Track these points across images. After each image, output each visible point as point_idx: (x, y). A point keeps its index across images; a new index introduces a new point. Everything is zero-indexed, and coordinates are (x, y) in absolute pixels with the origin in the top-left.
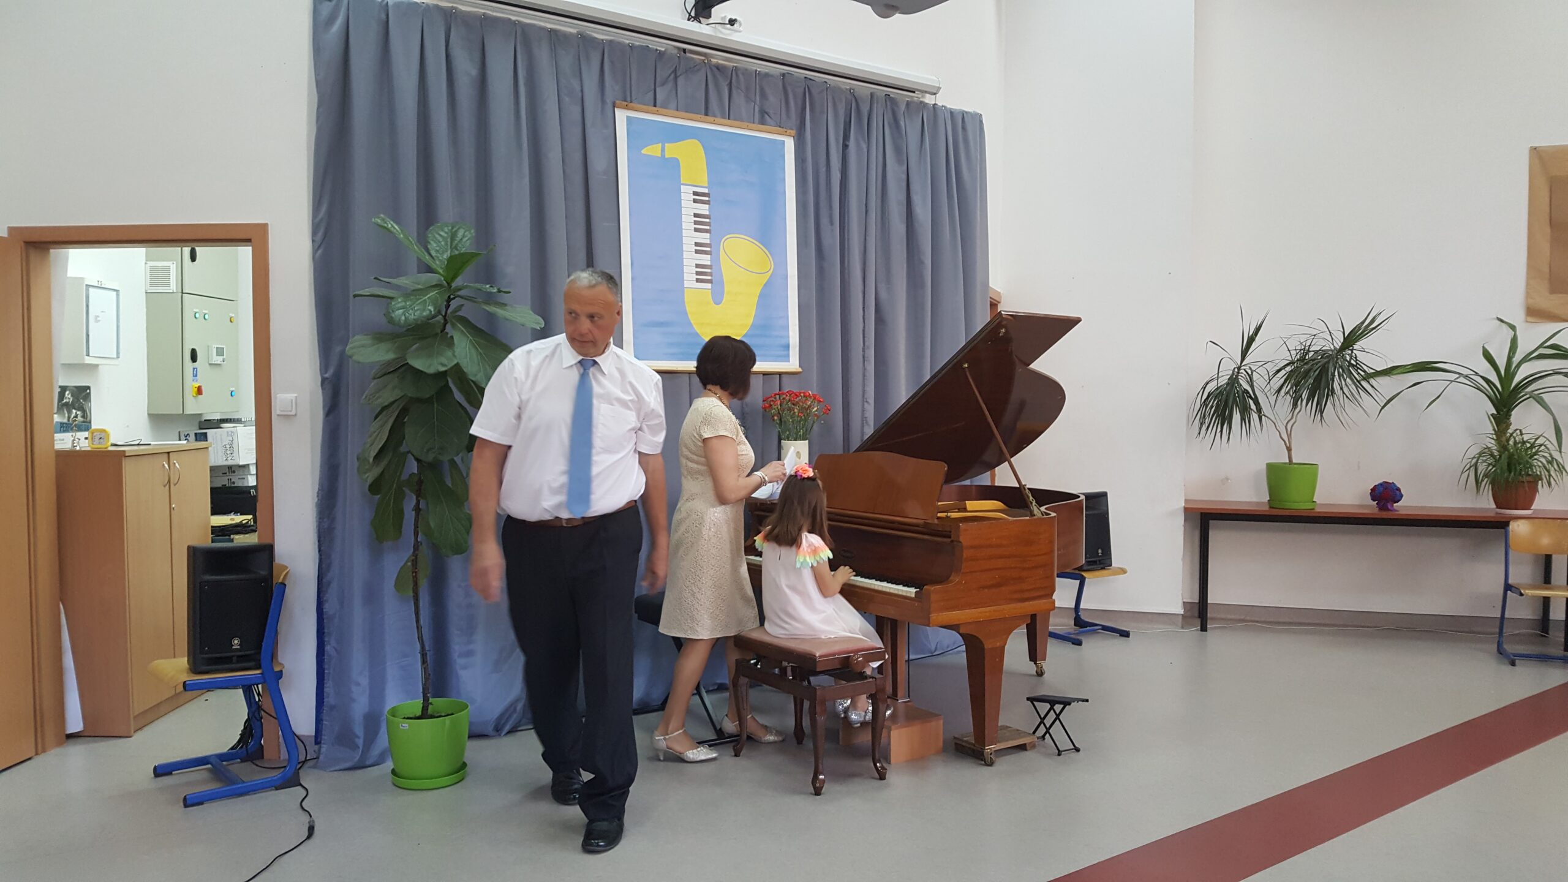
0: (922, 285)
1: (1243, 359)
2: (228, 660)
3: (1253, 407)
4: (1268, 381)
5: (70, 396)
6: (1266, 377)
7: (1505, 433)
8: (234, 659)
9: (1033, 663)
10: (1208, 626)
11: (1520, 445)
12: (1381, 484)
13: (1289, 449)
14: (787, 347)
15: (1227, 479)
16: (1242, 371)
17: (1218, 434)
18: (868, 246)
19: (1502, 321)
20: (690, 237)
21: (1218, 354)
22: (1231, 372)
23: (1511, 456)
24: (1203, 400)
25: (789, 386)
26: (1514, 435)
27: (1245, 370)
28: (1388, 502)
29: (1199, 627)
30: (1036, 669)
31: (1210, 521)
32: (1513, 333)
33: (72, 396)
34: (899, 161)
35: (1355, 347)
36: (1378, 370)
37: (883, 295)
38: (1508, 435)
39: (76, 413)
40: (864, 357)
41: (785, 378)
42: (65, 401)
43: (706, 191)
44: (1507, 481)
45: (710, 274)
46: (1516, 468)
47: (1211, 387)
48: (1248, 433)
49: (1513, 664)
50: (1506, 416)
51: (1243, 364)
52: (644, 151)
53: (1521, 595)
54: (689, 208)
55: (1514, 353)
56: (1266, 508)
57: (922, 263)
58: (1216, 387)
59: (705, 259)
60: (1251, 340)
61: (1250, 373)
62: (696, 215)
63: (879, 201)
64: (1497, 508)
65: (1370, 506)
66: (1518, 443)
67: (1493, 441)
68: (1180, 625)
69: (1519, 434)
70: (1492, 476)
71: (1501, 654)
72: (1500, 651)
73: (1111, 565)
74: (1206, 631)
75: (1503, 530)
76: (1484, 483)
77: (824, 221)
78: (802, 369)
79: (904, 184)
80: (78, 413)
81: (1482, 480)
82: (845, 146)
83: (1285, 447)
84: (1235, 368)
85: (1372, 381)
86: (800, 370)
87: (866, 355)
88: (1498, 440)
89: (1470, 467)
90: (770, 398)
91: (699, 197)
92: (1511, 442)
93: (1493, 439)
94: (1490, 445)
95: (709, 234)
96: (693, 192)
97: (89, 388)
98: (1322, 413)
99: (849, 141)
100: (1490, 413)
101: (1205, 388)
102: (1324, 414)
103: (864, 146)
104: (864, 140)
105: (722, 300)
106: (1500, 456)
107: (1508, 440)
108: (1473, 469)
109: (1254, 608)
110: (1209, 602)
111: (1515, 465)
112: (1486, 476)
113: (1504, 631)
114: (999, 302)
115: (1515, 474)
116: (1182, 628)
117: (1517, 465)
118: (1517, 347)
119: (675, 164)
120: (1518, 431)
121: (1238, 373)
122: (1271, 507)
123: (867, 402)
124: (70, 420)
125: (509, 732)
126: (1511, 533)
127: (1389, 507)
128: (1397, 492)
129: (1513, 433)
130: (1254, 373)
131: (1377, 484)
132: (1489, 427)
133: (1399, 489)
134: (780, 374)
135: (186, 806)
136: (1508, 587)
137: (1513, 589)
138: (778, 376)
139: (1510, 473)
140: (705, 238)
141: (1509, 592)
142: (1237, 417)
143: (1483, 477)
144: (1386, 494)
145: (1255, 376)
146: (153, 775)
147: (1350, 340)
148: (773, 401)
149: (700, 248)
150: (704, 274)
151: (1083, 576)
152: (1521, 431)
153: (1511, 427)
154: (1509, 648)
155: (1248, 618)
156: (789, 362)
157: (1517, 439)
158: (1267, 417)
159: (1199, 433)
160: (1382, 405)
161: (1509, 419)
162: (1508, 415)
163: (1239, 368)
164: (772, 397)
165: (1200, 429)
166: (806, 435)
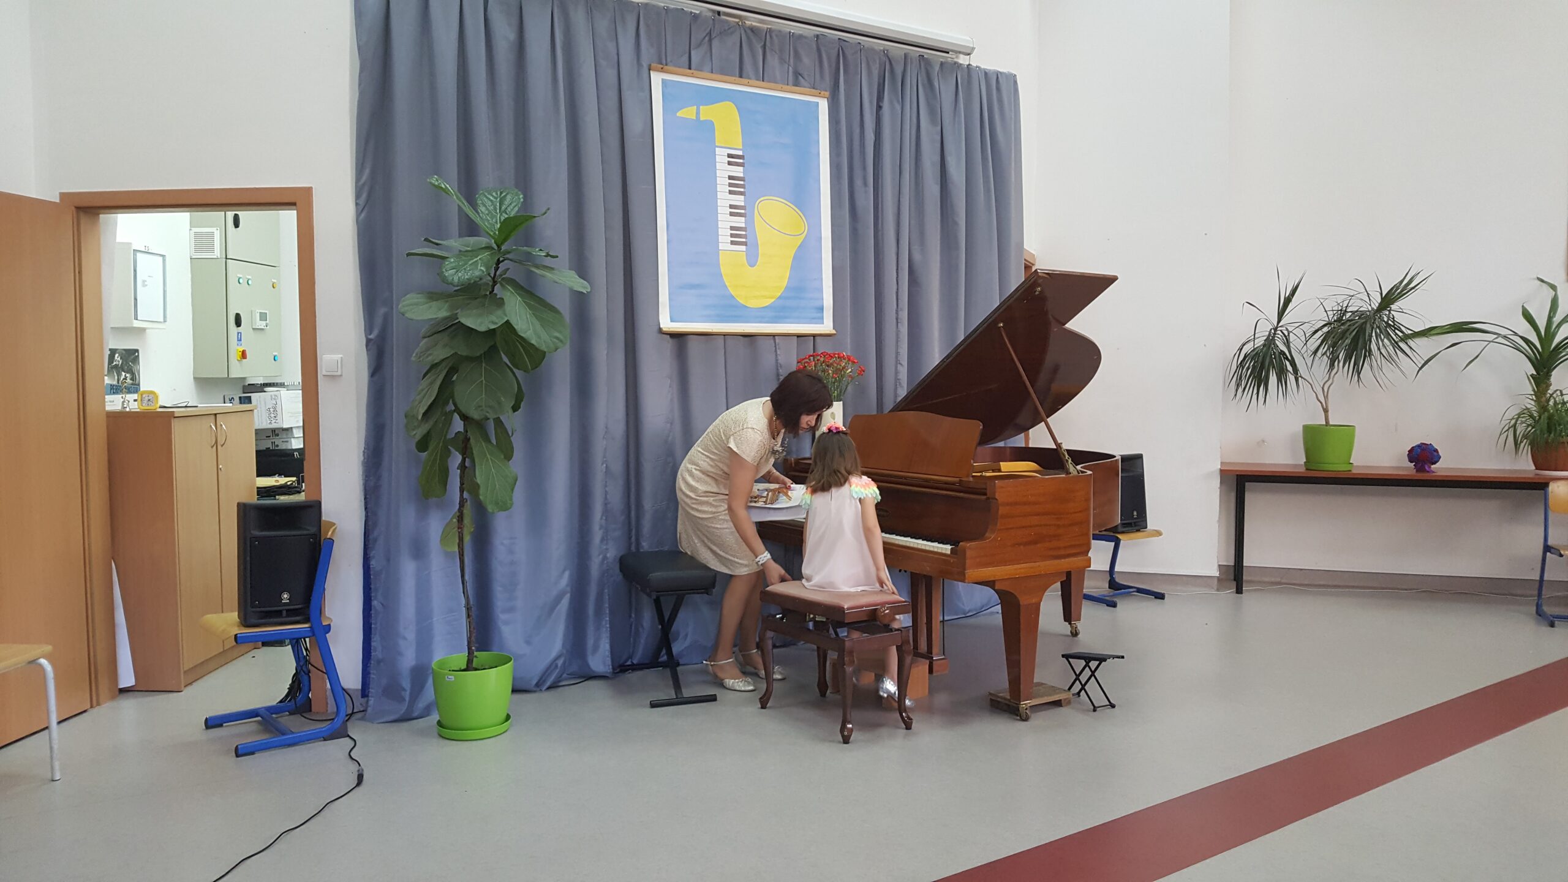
0: (957, 248)
1: (1279, 322)
2: (279, 613)
3: (1290, 368)
4: (1305, 342)
5: (119, 359)
6: (1303, 339)
7: (1545, 394)
8: (284, 612)
9: (1067, 623)
10: (1244, 589)
11: (1560, 406)
12: (1419, 446)
13: (1326, 411)
14: (821, 309)
15: (1263, 441)
16: (1279, 332)
17: (1255, 396)
18: (902, 208)
19: (1542, 281)
20: (724, 199)
21: (1254, 315)
22: (1267, 333)
23: (1550, 418)
24: (1239, 363)
25: (823, 347)
26: (1555, 395)
27: (1281, 331)
28: (1425, 464)
29: (1235, 590)
30: (1070, 629)
31: (1247, 484)
32: (1554, 293)
33: (121, 359)
34: (933, 121)
35: (1393, 307)
36: (1416, 331)
37: (917, 257)
38: (1548, 395)
39: (125, 375)
40: (897, 319)
41: (818, 339)
42: (114, 363)
43: (740, 153)
44: (1547, 442)
45: (745, 236)
46: (1556, 428)
47: (1248, 348)
48: (1285, 394)
49: (1552, 625)
50: (1547, 375)
51: (1280, 325)
52: (679, 114)
53: (1561, 556)
54: (723, 171)
55: (1555, 313)
56: (1303, 470)
57: (956, 223)
58: (1253, 349)
59: (740, 222)
60: (1288, 301)
61: (1286, 334)
62: (730, 178)
63: (913, 162)
64: (1536, 469)
65: (1407, 468)
66: (1558, 404)
67: (1533, 403)
68: (1215, 588)
69: (1559, 394)
70: (1531, 438)
71: (1540, 616)
72: (1539, 613)
73: (1146, 528)
74: (1242, 593)
75: (1543, 491)
76: (1522, 445)
77: (858, 182)
78: (836, 331)
79: (939, 145)
80: (127, 375)
81: (1521, 442)
82: (879, 107)
83: (1322, 409)
84: (1271, 330)
85: (1410, 342)
86: (834, 332)
87: (899, 317)
88: (1538, 401)
89: (1509, 428)
90: (803, 359)
91: (733, 159)
92: (1551, 403)
93: (1532, 400)
94: (1529, 406)
95: (743, 197)
96: (728, 154)
97: (137, 351)
98: (1359, 374)
99: (882, 102)
100: (1529, 374)
101: (1242, 349)
102: (1361, 376)
103: (898, 107)
104: (898, 101)
105: (757, 261)
106: (1540, 417)
107: (1548, 400)
108: (1512, 430)
109: (1291, 570)
110: (1244, 565)
111: (1555, 425)
112: (1525, 436)
113: (1543, 593)
114: (1033, 265)
115: (1554, 435)
116: (1218, 590)
117: (1557, 426)
118: (1558, 307)
119: (709, 126)
120: (1558, 392)
121: (1275, 334)
122: (1307, 469)
123: (900, 364)
124: (120, 382)
125: (549, 688)
126: (1550, 495)
127: (1427, 468)
128: (1435, 453)
129: (1553, 394)
130: (1291, 334)
131: (1414, 445)
132: (1528, 388)
133: (1436, 451)
134: (814, 336)
135: (237, 755)
136: (1547, 549)
137: (1552, 550)
138: (812, 338)
139: (1550, 433)
140: (739, 200)
141: (1548, 554)
142: (1273, 379)
143: (1522, 438)
144: (1423, 455)
145: (1292, 337)
146: (204, 727)
147: (1388, 300)
148: (807, 362)
149: (735, 211)
150: (738, 236)
151: (1118, 538)
152: (1561, 391)
153: (1551, 387)
154: (1548, 609)
155: (1283, 581)
156: (823, 324)
157: (1557, 399)
158: (1304, 379)
159: (1236, 395)
160: (1420, 366)
161: (1549, 379)
162: (1548, 375)
163: (1276, 329)
164: (806, 358)
165: (1237, 390)
166: (840, 396)
